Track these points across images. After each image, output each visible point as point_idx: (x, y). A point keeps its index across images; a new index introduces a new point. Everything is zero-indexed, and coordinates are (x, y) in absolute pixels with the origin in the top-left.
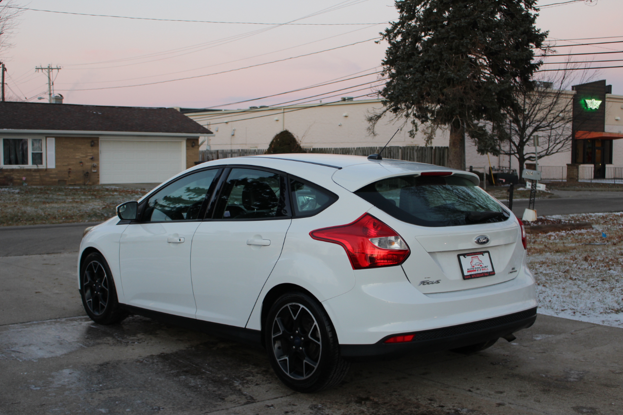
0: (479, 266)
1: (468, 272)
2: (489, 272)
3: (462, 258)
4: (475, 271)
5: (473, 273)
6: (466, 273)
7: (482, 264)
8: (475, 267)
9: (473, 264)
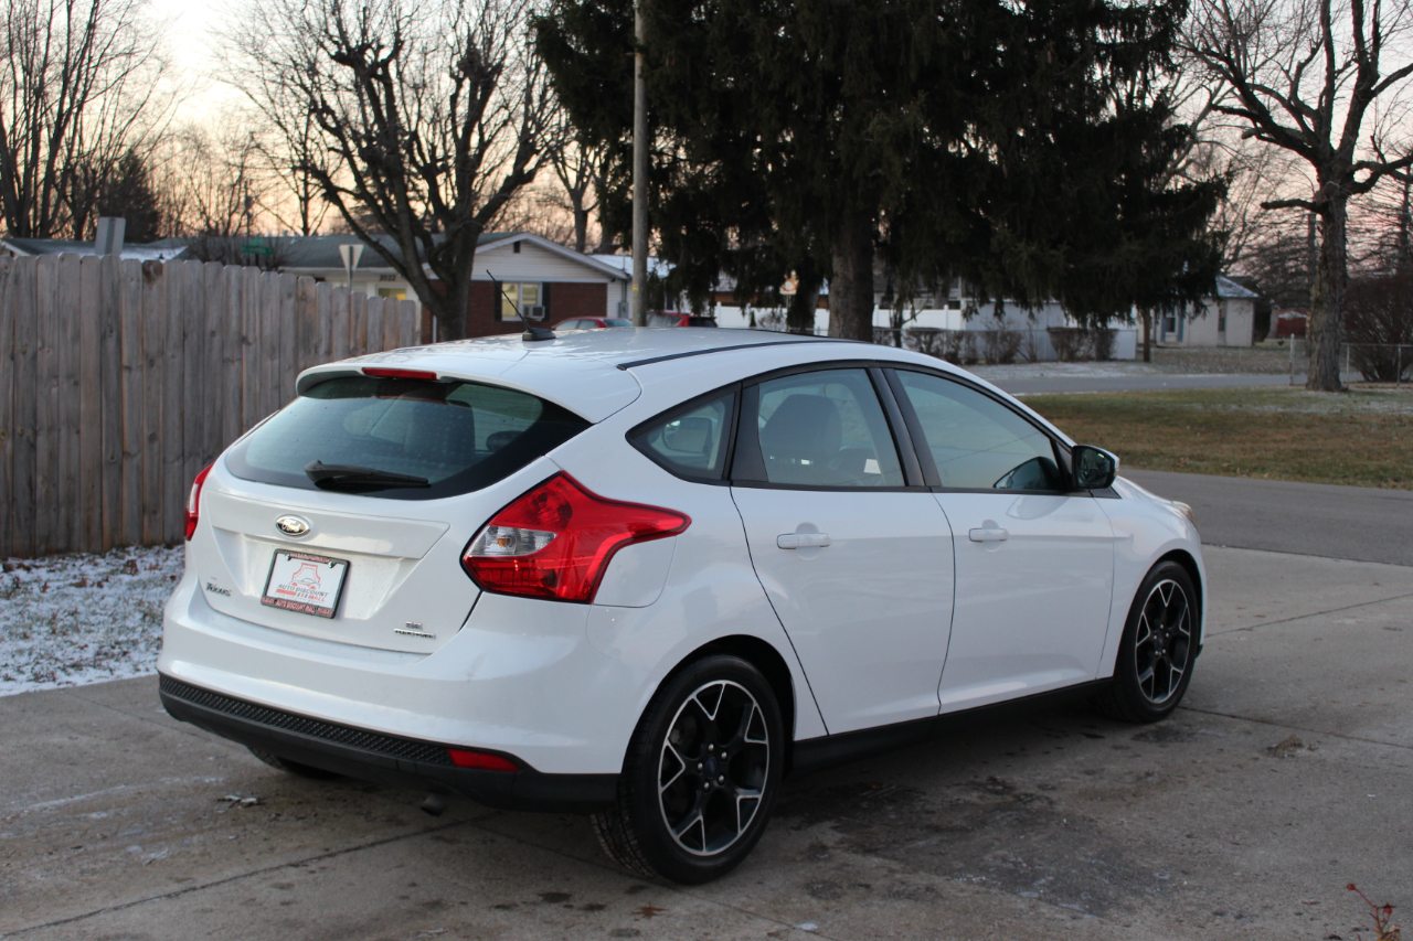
0: (307, 588)
1: (279, 591)
2: (323, 608)
3: (282, 558)
4: (294, 594)
5: (286, 597)
6: (272, 593)
7: (317, 586)
8: (300, 586)
9: (299, 578)
